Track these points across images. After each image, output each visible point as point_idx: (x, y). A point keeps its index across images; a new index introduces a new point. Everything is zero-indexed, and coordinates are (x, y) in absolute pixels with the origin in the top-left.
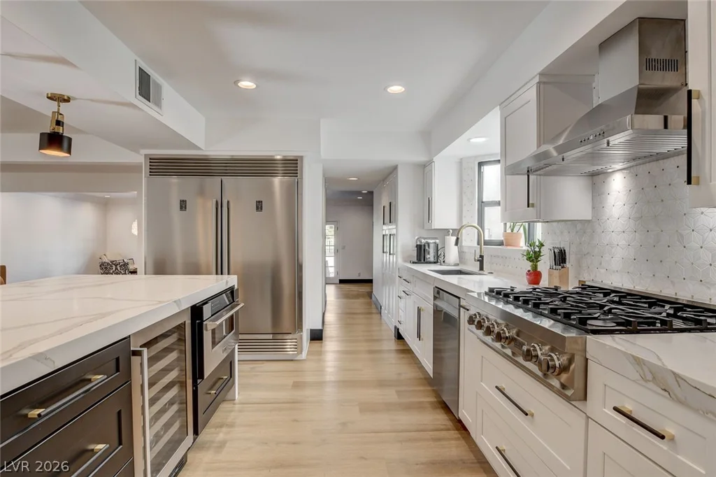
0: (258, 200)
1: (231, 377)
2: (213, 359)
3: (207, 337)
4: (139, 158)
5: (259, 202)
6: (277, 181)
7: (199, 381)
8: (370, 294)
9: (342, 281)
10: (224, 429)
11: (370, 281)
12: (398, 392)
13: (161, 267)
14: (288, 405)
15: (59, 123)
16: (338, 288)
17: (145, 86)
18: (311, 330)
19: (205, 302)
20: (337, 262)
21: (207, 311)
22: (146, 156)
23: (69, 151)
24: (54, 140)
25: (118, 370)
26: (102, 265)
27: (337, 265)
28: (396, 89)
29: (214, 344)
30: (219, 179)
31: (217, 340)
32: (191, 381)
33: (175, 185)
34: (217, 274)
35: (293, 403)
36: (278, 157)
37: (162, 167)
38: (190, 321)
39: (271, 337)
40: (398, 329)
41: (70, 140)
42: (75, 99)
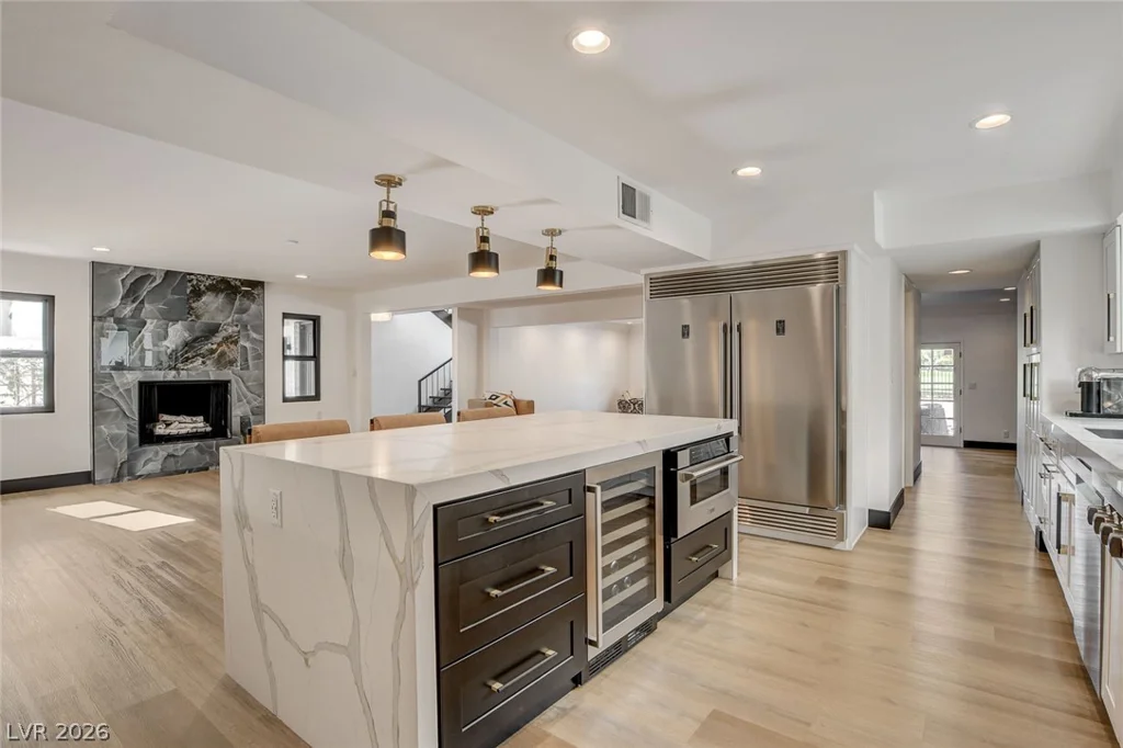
0: (779, 319)
1: (726, 548)
2: (691, 517)
3: (683, 489)
4: (638, 279)
5: (780, 322)
6: (816, 291)
7: (673, 540)
8: (1011, 471)
9: (969, 445)
10: (708, 609)
11: (1012, 447)
12: (997, 632)
13: (667, 407)
14: (802, 604)
15: (552, 258)
16: (960, 455)
17: (630, 202)
18: (870, 510)
19: (683, 448)
20: (957, 410)
21: (683, 459)
22: (646, 275)
23: (561, 285)
24: (549, 275)
25: (570, 502)
26: (620, 402)
27: (957, 417)
28: (996, 119)
29: (694, 501)
30: (726, 296)
31: (699, 496)
32: (662, 537)
33: (686, 308)
34: (725, 417)
35: (811, 603)
36: (820, 256)
37: (670, 286)
38: (662, 469)
39: (807, 510)
40: (1041, 533)
41: (561, 272)
42: (565, 231)
